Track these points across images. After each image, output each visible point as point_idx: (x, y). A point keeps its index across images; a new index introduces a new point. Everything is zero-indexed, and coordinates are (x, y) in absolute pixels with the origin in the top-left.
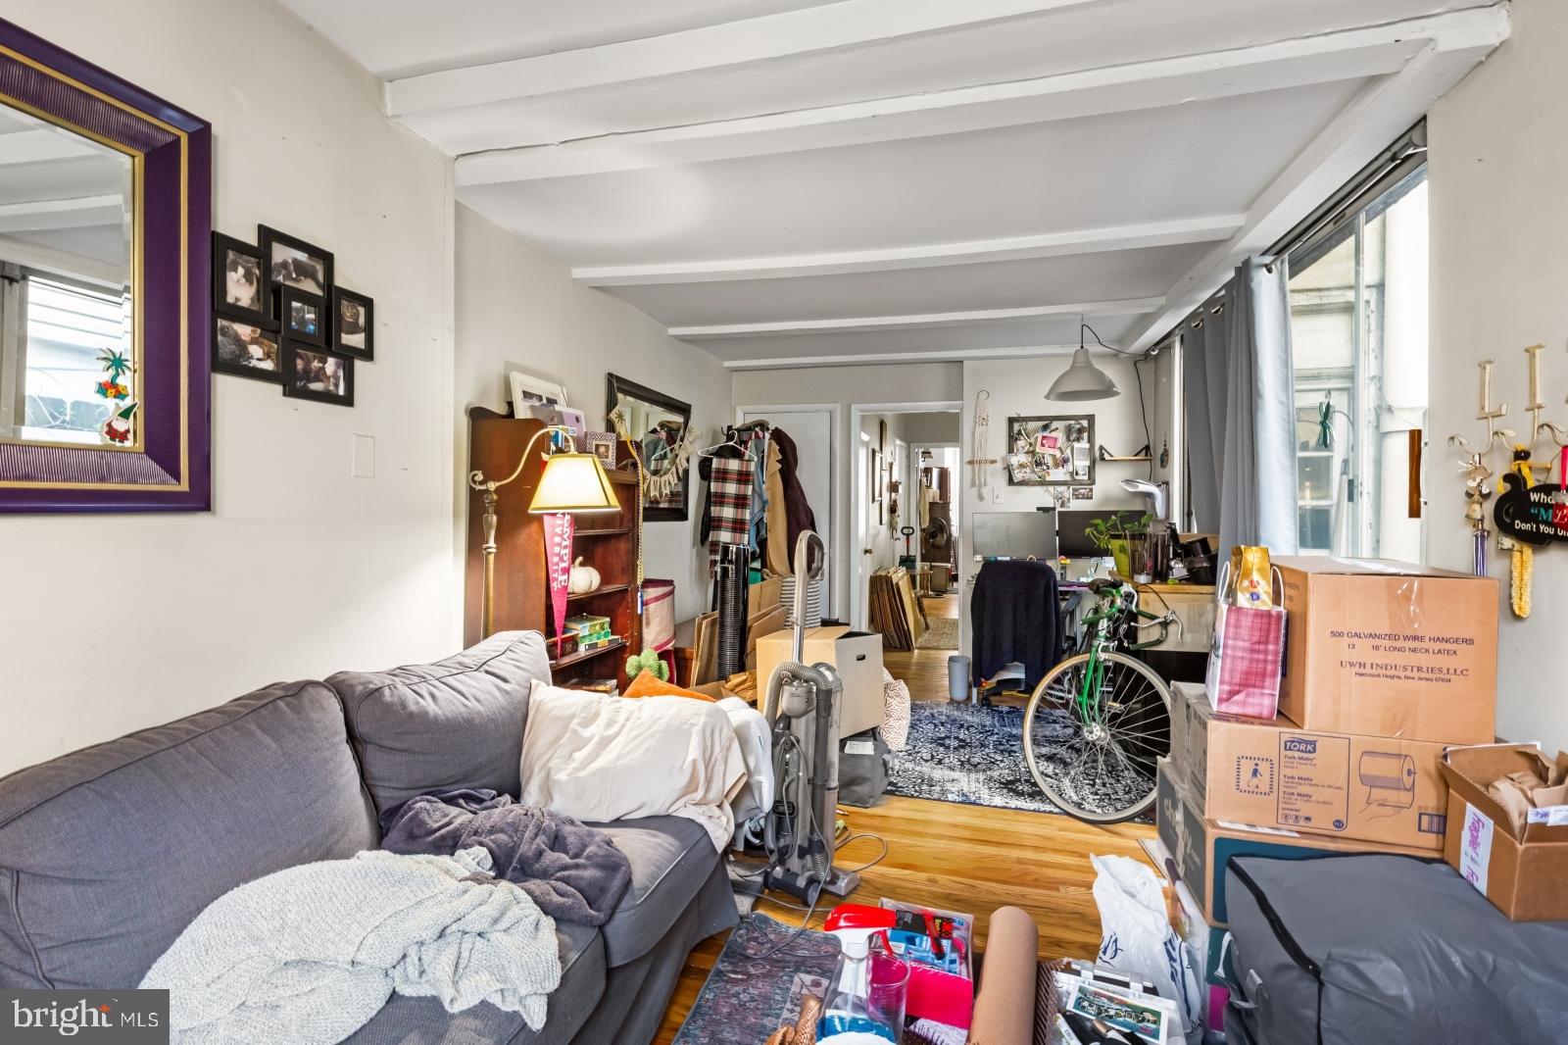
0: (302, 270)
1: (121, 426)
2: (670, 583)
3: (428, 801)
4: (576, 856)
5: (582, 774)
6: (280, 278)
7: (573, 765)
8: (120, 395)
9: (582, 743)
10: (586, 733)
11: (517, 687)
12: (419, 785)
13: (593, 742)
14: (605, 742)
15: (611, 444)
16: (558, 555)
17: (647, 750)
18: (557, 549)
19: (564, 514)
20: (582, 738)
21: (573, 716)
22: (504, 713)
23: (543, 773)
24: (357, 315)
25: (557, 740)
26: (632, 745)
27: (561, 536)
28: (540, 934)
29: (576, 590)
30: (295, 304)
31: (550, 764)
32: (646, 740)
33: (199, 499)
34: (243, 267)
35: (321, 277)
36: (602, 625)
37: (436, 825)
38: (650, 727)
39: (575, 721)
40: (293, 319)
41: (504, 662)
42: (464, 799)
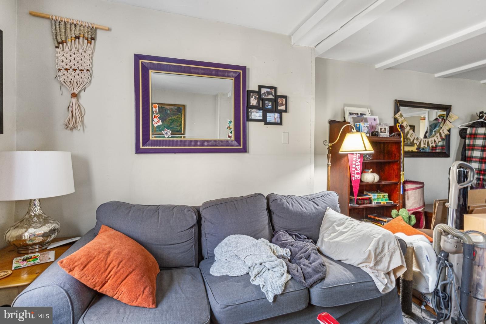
0: (269, 93)
1: (230, 135)
2: (422, 183)
3: (284, 232)
4: (310, 263)
5: (331, 241)
6: (263, 97)
7: (330, 237)
8: (230, 129)
9: (335, 231)
10: (337, 228)
11: (321, 208)
12: (285, 228)
13: (338, 232)
14: (342, 233)
15: (387, 127)
16: (355, 168)
17: (353, 241)
18: (354, 166)
19: (357, 154)
20: (336, 229)
21: (335, 222)
22: (314, 215)
23: (322, 237)
24: (283, 101)
25: (329, 227)
26: (349, 237)
27: (356, 161)
28: (282, 277)
29: (368, 181)
30: (266, 102)
31: (324, 235)
32: (355, 236)
33: (244, 150)
34: (254, 96)
35: (273, 94)
36: (384, 197)
37: (283, 239)
38: (357, 233)
39: (335, 223)
40: (266, 106)
41: (319, 200)
42: (295, 236)
